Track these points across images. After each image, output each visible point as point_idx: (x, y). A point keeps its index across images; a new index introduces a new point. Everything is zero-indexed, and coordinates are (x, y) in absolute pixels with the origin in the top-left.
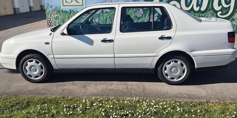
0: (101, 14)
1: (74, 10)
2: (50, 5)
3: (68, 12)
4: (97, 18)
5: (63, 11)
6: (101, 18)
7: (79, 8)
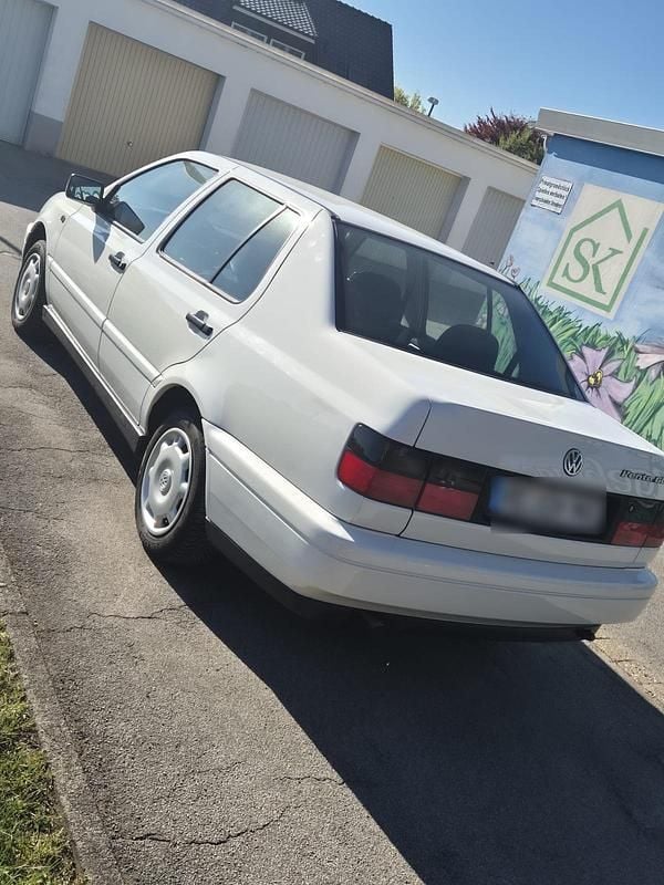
0: (653, 373)
1: (572, 317)
2: (515, 266)
3: (552, 314)
4: (629, 381)
5: (540, 302)
6: (644, 389)
7: (593, 314)
